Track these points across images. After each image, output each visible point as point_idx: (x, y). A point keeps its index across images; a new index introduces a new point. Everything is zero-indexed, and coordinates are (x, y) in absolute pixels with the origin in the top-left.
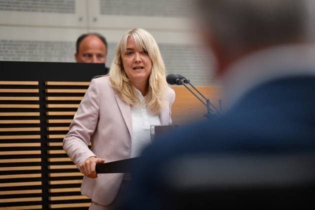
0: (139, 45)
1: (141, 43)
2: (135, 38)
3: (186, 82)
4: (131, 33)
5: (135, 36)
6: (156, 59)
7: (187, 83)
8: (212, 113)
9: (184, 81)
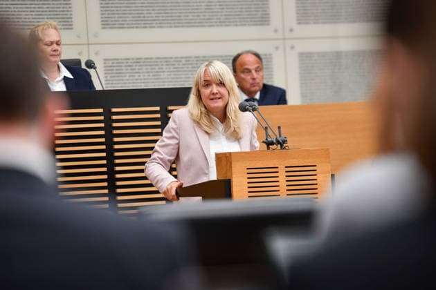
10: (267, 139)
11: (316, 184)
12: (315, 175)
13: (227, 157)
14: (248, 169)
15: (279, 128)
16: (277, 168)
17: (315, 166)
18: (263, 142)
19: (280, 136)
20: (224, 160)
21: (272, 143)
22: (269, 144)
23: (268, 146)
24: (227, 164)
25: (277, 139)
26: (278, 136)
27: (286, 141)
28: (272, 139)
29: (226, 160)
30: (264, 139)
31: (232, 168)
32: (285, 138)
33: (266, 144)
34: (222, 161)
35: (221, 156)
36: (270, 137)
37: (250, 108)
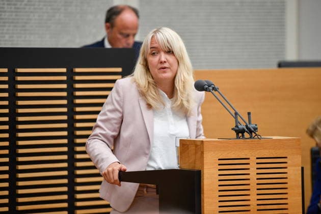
0: (163, 44)
1: (166, 42)
2: (159, 37)
3: (214, 89)
4: (155, 32)
5: (159, 36)
6: (182, 58)
7: (216, 90)
8: (239, 126)
10: (237, 126)
11: (286, 178)
12: (286, 168)
13: (196, 146)
14: (219, 159)
15: (249, 114)
16: (248, 159)
17: (286, 158)
18: (232, 129)
19: (250, 122)
20: (192, 148)
21: (243, 131)
22: (239, 132)
23: (237, 134)
24: (196, 153)
25: (247, 126)
26: (248, 123)
27: (257, 129)
28: (242, 126)
29: (194, 148)
30: (234, 126)
31: (203, 158)
32: (256, 125)
33: (236, 131)
34: (190, 149)
35: (188, 143)
36: (240, 124)
37: (211, 88)
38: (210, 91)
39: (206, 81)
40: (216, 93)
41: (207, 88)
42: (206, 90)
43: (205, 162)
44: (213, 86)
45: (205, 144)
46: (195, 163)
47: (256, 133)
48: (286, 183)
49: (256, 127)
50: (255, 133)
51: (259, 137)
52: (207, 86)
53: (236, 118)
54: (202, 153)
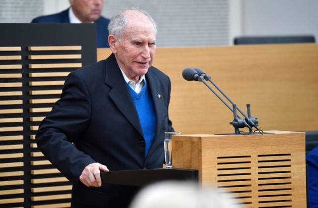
3: (206, 78)
7: (208, 79)
8: (239, 120)
9: (204, 77)
10: (236, 120)
11: (290, 177)
12: (289, 166)
13: (192, 143)
14: (218, 158)
15: (248, 106)
16: (249, 156)
17: (289, 155)
18: (231, 123)
19: (249, 116)
20: (187, 145)
21: (242, 126)
22: (238, 126)
23: (237, 129)
24: (192, 150)
25: (246, 120)
26: (247, 116)
27: (257, 122)
28: (241, 120)
29: (190, 145)
30: (232, 120)
31: (201, 156)
32: (256, 118)
33: (235, 126)
34: (184, 147)
35: (182, 140)
36: (239, 118)
37: (202, 77)
38: (201, 81)
39: (196, 70)
40: (208, 82)
41: (197, 78)
42: (196, 79)
43: (203, 160)
44: (204, 75)
45: (203, 141)
46: (191, 163)
47: (258, 127)
48: (290, 183)
49: (257, 120)
50: (256, 127)
51: (261, 132)
52: (197, 75)
53: (234, 112)
54: (200, 151)
